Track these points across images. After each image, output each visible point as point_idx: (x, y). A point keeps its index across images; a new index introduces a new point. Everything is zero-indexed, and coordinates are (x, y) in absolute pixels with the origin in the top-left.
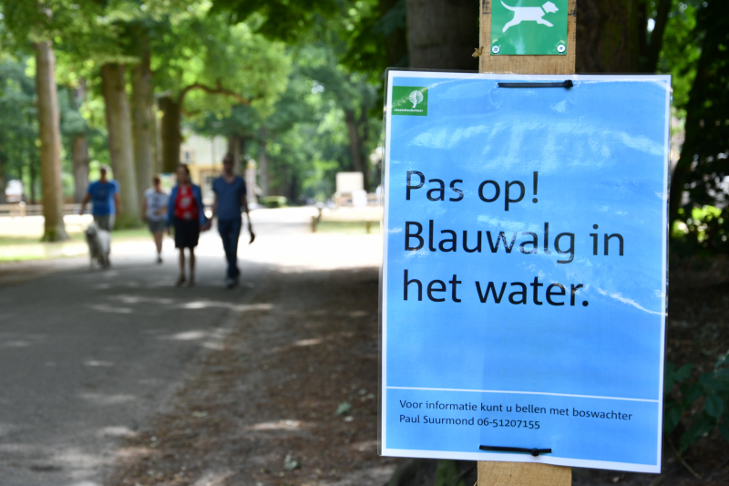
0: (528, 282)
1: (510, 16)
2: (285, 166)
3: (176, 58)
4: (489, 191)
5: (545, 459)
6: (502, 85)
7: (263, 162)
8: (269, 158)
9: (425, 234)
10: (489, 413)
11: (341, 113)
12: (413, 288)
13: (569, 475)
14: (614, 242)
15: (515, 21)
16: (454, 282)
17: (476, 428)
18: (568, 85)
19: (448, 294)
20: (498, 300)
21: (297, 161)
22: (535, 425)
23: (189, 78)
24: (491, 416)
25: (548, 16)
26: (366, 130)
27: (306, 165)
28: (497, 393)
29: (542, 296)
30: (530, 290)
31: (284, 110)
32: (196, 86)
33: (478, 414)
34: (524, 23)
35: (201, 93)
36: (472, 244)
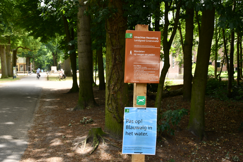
0: (141, 133)
1: (139, 100)
2: (38, 63)
3: (16, 41)
4: (136, 122)
5: (142, 154)
6: (138, 109)
7: (33, 62)
8: (35, 62)
9: (129, 127)
10: (136, 148)
11: (51, 53)
12: (127, 134)
13: (144, 156)
14: (151, 128)
15: (139, 101)
16: (132, 133)
17: (134, 150)
18: (146, 109)
19: (131, 134)
20: (137, 135)
21: (41, 62)
22: (141, 150)
23: (19, 45)
24: (135, 149)
25: (143, 101)
26: (57, 57)
27: (43, 63)
28: (136, 146)
29: (142, 134)
30: (141, 134)
31: (39, 52)
32: (20, 47)
33: (134, 149)
34: (140, 101)
35: (21, 48)
36: (134, 128)
